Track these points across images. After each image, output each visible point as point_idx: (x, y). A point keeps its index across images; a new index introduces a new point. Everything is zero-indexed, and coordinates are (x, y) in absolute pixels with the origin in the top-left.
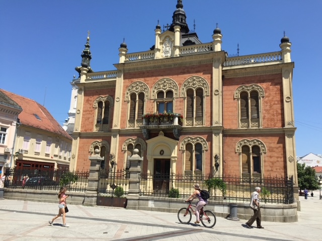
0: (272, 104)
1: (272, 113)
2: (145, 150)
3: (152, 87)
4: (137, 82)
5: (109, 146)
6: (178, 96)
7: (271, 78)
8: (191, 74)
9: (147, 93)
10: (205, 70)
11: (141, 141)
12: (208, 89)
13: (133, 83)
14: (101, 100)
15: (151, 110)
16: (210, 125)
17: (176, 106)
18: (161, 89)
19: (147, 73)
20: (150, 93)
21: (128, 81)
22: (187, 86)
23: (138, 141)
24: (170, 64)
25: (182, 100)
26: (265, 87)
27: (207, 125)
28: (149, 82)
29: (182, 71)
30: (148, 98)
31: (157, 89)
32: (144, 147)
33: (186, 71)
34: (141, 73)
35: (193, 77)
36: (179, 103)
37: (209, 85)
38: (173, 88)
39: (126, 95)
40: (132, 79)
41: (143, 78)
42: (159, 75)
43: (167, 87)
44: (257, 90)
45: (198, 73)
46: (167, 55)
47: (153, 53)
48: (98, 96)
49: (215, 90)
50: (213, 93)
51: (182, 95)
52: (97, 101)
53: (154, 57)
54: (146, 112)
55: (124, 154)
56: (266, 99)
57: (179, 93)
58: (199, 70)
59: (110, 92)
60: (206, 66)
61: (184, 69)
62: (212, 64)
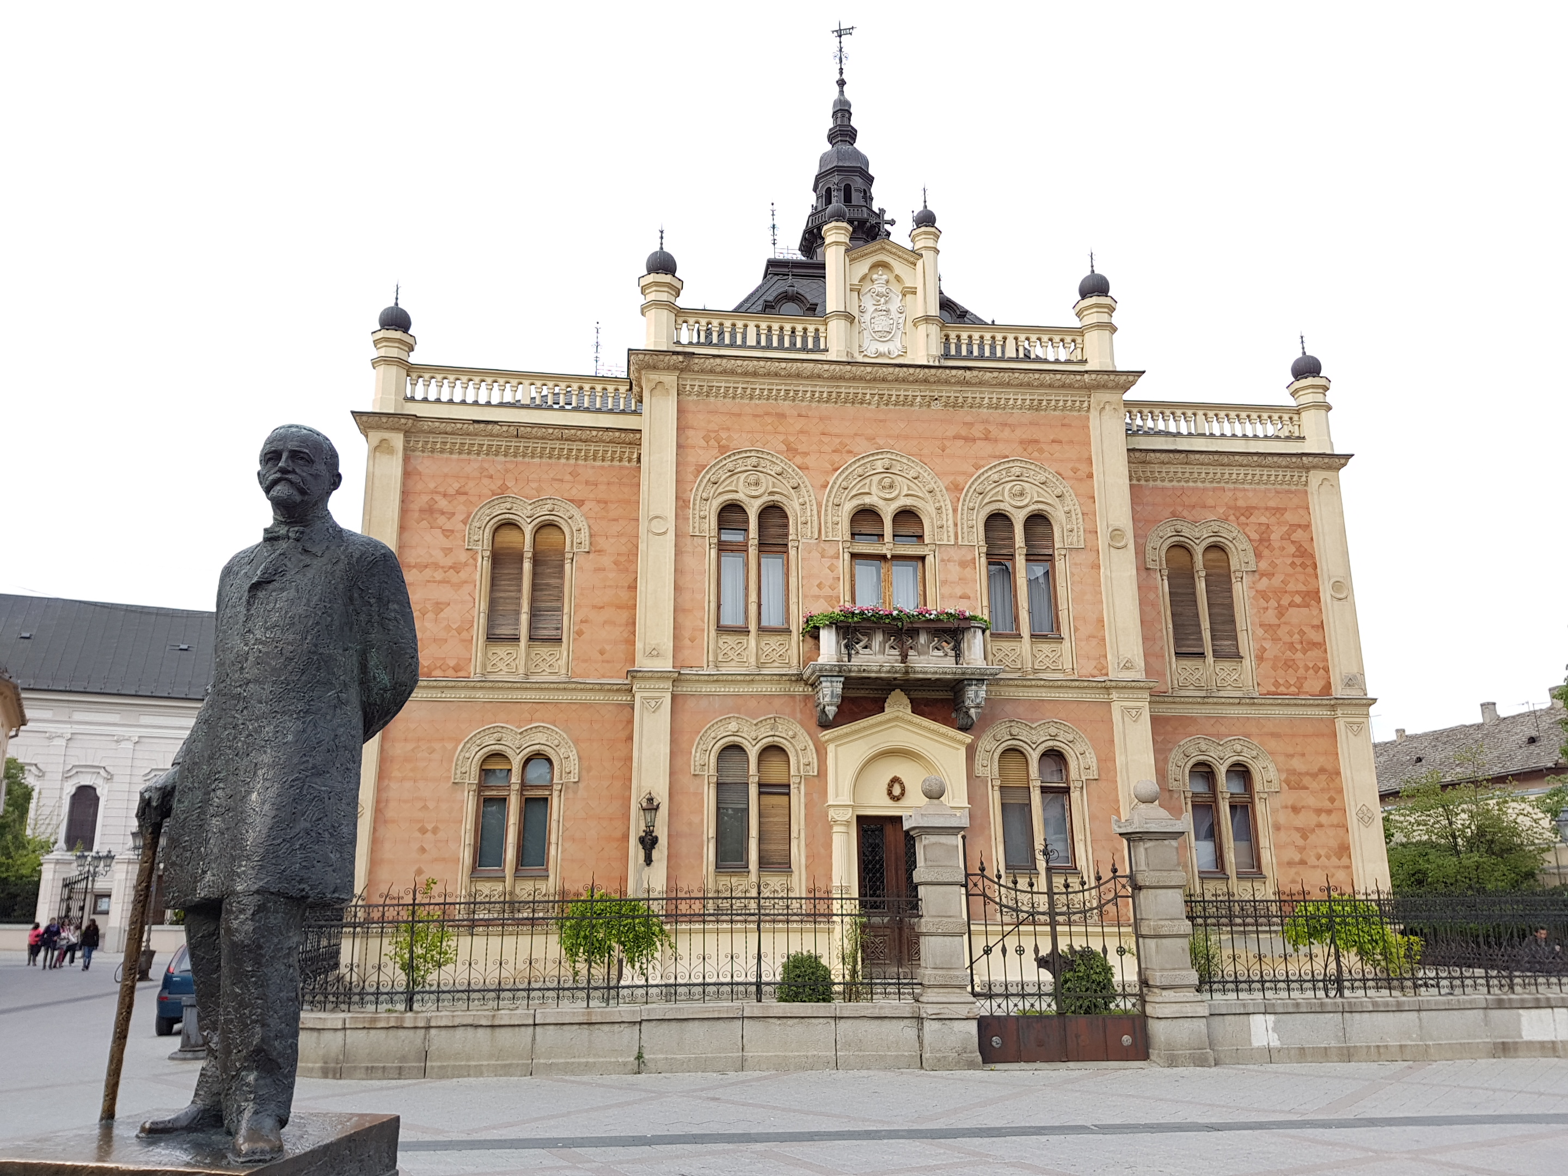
2: (811, 773)
3: (826, 486)
4: (748, 454)
5: (573, 755)
6: (949, 537)
7: (1272, 504)
8: (1001, 448)
9: (804, 511)
10: (1060, 442)
11: (791, 733)
12: (1078, 522)
13: (729, 456)
14: (511, 516)
15: (827, 591)
16: (1096, 672)
17: (944, 583)
18: (867, 500)
19: (799, 415)
20: (819, 512)
21: (703, 443)
22: (986, 501)
23: (772, 733)
24: (907, 393)
25: (969, 557)
26: (1255, 536)
27: (1083, 672)
28: (810, 461)
29: (963, 433)
30: (809, 534)
31: (852, 497)
32: (806, 761)
33: (977, 431)
34: (767, 414)
35: (1011, 464)
36: (957, 567)
37: (1080, 505)
38: (923, 499)
39: (697, 507)
40: (724, 435)
41: (781, 438)
42: (856, 434)
43: (898, 495)
44: (1227, 542)
45: (1030, 449)
46: (883, 348)
47: (817, 330)
48: (494, 494)
49: (1110, 529)
50: (1102, 541)
51: (966, 535)
52: (488, 518)
53: (822, 347)
54: (805, 596)
55: (703, 793)
56: (1264, 583)
57: (956, 525)
58: (1035, 437)
59: (562, 481)
60: (1063, 425)
61: (970, 425)
62: (1087, 418)
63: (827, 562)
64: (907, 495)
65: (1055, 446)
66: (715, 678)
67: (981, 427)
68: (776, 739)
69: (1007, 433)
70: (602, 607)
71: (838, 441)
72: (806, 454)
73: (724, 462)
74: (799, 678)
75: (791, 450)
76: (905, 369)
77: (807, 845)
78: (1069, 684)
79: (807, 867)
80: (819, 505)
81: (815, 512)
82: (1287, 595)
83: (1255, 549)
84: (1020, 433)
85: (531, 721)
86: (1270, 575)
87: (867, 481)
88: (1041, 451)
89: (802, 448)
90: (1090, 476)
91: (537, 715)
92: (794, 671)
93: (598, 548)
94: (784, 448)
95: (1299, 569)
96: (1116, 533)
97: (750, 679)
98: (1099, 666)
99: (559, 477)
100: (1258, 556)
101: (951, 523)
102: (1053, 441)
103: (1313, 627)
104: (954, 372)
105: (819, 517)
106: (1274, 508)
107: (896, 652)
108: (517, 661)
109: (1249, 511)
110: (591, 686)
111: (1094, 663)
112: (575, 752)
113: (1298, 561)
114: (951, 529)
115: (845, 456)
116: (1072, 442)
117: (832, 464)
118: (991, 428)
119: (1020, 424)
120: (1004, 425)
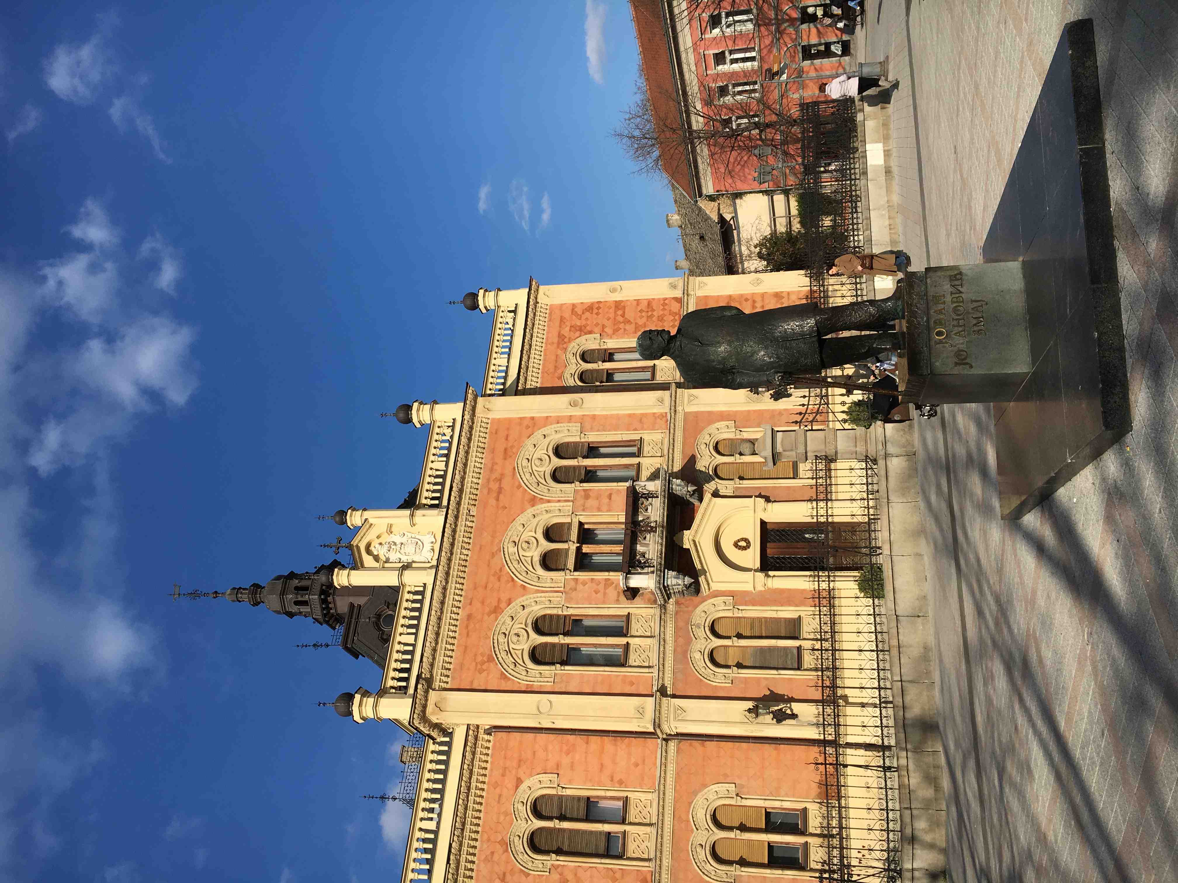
0: (621, 319)
1: (644, 320)
2: (732, 601)
3: (524, 586)
4: (496, 641)
5: (715, 787)
6: (567, 506)
7: (557, 324)
8: (508, 471)
9: (542, 602)
10: (507, 436)
11: (703, 614)
12: (564, 426)
13: (496, 655)
14: (525, 837)
15: (601, 587)
16: (664, 419)
17: (599, 510)
18: (537, 559)
19: (470, 604)
20: (543, 592)
21: (484, 674)
22: (544, 483)
23: (703, 627)
24: (463, 531)
25: (583, 493)
26: (578, 334)
27: (664, 426)
28: (504, 597)
29: (495, 495)
30: (559, 599)
31: (534, 569)
32: (723, 604)
33: (495, 486)
34: (467, 627)
35: (520, 466)
36: (589, 500)
37: (551, 424)
38: (539, 521)
39: (532, 679)
40: (479, 659)
41: (486, 617)
42: (489, 565)
43: (535, 538)
44: (581, 349)
45: (510, 453)
46: (428, 547)
47: (409, 592)
48: (507, 851)
49: (570, 407)
50: (576, 412)
51: (566, 495)
52: (526, 855)
53: (421, 589)
54: (604, 603)
55: (745, 678)
56: (608, 330)
57: (559, 501)
58: (502, 450)
59: (500, 796)
60: (496, 433)
61: (490, 490)
62: (493, 419)
63: (580, 587)
64: (535, 532)
65: (510, 438)
66: (661, 666)
67: (492, 483)
68: (707, 625)
69: (498, 468)
70: (602, 765)
71: (492, 578)
72: (499, 600)
73: (500, 659)
74: (663, 607)
75: (497, 611)
76: (446, 530)
77: (782, 606)
78: (671, 435)
79: (797, 606)
80: (538, 591)
81: (543, 595)
82: (617, 318)
83: (586, 334)
84: (499, 460)
85: (688, 821)
86: (604, 326)
87: (523, 558)
88: (512, 447)
89: (495, 604)
90: (532, 418)
91: (684, 817)
92: (657, 611)
93: (555, 767)
94: (493, 615)
95: (600, 311)
96: (573, 404)
97: (662, 642)
98: (661, 417)
99: (497, 798)
100: (590, 332)
101: (557, 504)
102: (507, 439)
103: (638, 305)
104: (452, 498)
105: (547, 592)
106: (560, 323)
107: (648, 536)
108: (640, 833)
109: (561, 337)
110: (663, 773)
111: (658, 420)
112: (712, 787)
113: (595, 311)
114: (562, 504)
115: (503, 573)
116: (508, 429)
117: (508, 582)
118: (494, 476)
119: (493, 459)
120: (492, 470)
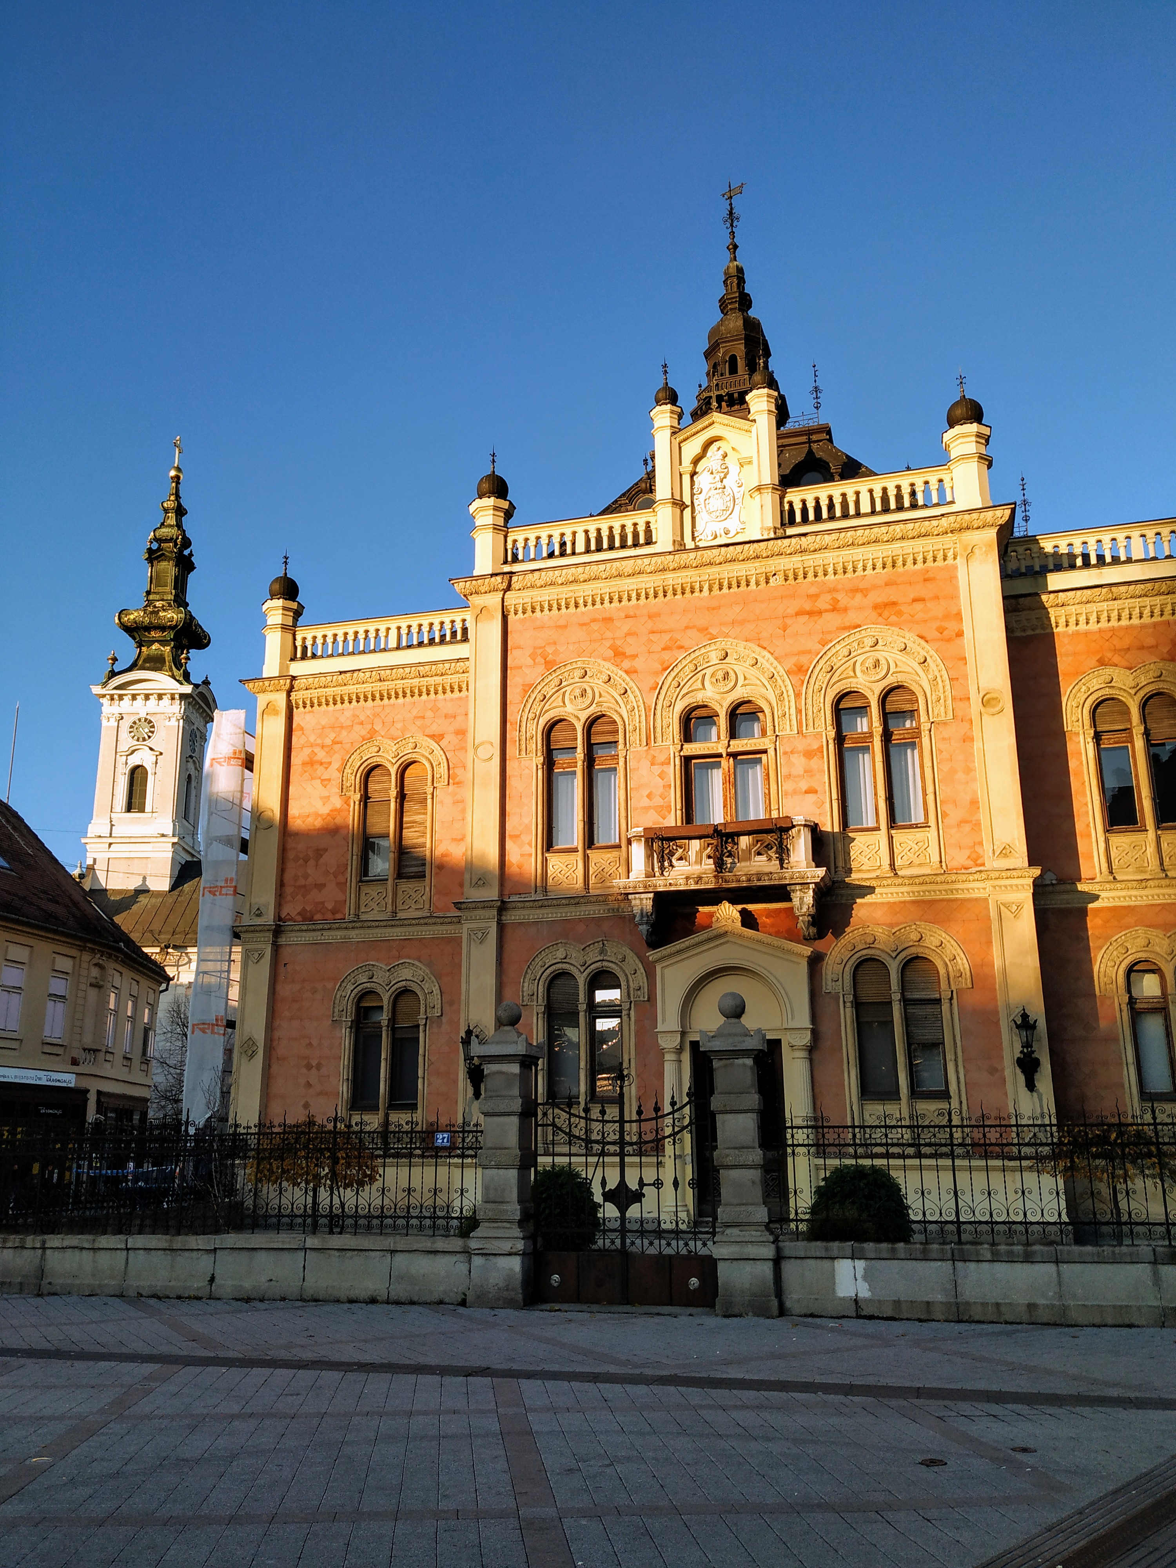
3: (655, 688)
4: (573, 666)
6: (792, 726)
8: (852, 617)
9: (632, 716)
10: (923, 600)
11: (620, 957)
12: (947, 693)
13: (555, 671)
14: (379, 759)
15: (658, 801)
16: (970, 863)
17: (789, 776)
18: (699, 697)
19: (627, 616)
20: (647, 718)
21: (530, 661)
22: (832, 682)
24: (740, 574)
25: (815, 746)
27: (955, 862)
28: (638, 664)
29: (807, 607)
30: (638, 742)
31: (683, 696)
32: (636, 986)
33: (823, 603)
34: (591, 620)
35: (863, 633)
36: (803, 760)
37: (949, 668)
38: (763, 687)
39: (524, 728)
40: (549, 650)
41: (608, 643)
42: (687, 628)
43: (734, 687)
45: (886, 613)
46: (720, 528)
47: (647, 522)
49: (985, 694)
50: (976, 708)
51: (811, 721)
52: (359, 765)
54: (634, 809)
57: (799, 711)
58: (893, 598)
60: (925, 580)
61: (815, 597)
62: (955, 567)
63: (657, 770)
64: (744, 685)
65: (918, 606)
67: (827, 597)
69: (857, 600)
71: (666, 637)
72: (634, 657)
73: (553, 678)
75: (618, 654)
78: (937, 878)
80: (650, 710)
81: (643, 718)
84: (873, 598)
87: (700, 675)
88: (899, 613)
89: (629, 651)
90: (960, 634)
94: (611, 653)
96: (991, 696)
98: (974, 856)
101: (793, 711)
102: (914, 600)
104: (791, 541)
105: (648, 723)
111: (967, 853)
114: (794, 718)
115: (676, 653)
116: (937, 598)
117: (662, 663)
118: (839, 596)
119: (874, 587)
120: (855, 590)
